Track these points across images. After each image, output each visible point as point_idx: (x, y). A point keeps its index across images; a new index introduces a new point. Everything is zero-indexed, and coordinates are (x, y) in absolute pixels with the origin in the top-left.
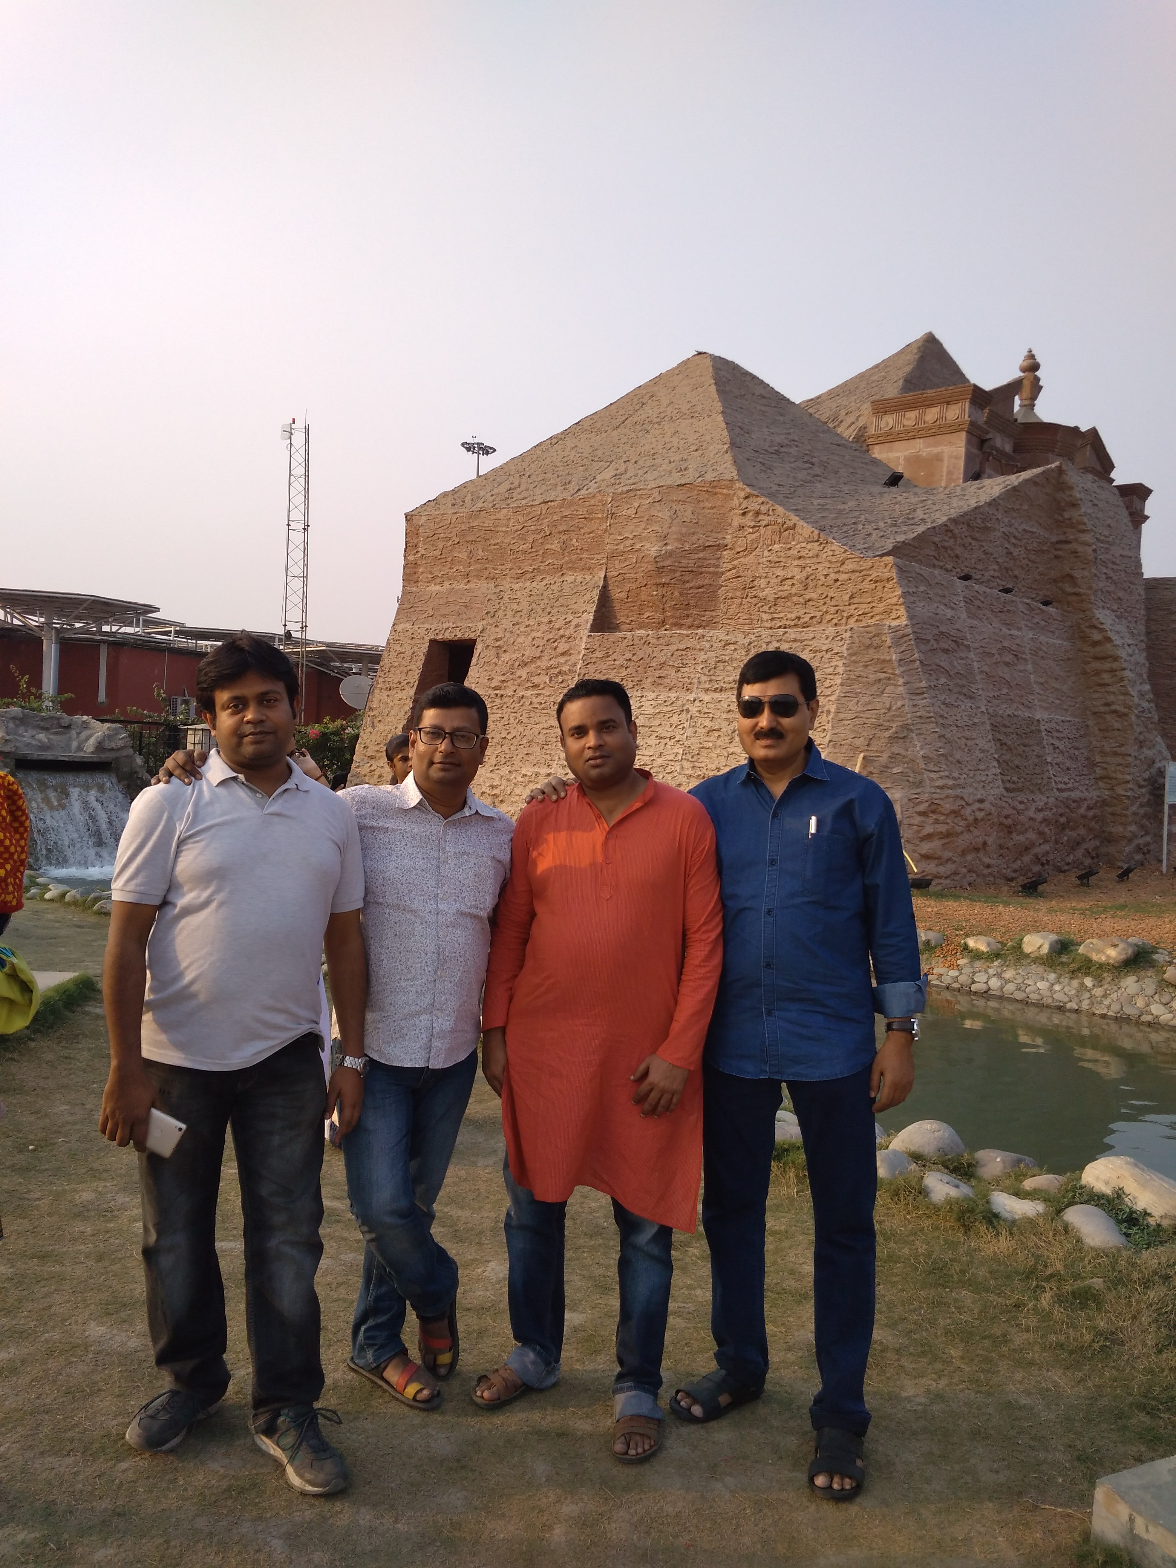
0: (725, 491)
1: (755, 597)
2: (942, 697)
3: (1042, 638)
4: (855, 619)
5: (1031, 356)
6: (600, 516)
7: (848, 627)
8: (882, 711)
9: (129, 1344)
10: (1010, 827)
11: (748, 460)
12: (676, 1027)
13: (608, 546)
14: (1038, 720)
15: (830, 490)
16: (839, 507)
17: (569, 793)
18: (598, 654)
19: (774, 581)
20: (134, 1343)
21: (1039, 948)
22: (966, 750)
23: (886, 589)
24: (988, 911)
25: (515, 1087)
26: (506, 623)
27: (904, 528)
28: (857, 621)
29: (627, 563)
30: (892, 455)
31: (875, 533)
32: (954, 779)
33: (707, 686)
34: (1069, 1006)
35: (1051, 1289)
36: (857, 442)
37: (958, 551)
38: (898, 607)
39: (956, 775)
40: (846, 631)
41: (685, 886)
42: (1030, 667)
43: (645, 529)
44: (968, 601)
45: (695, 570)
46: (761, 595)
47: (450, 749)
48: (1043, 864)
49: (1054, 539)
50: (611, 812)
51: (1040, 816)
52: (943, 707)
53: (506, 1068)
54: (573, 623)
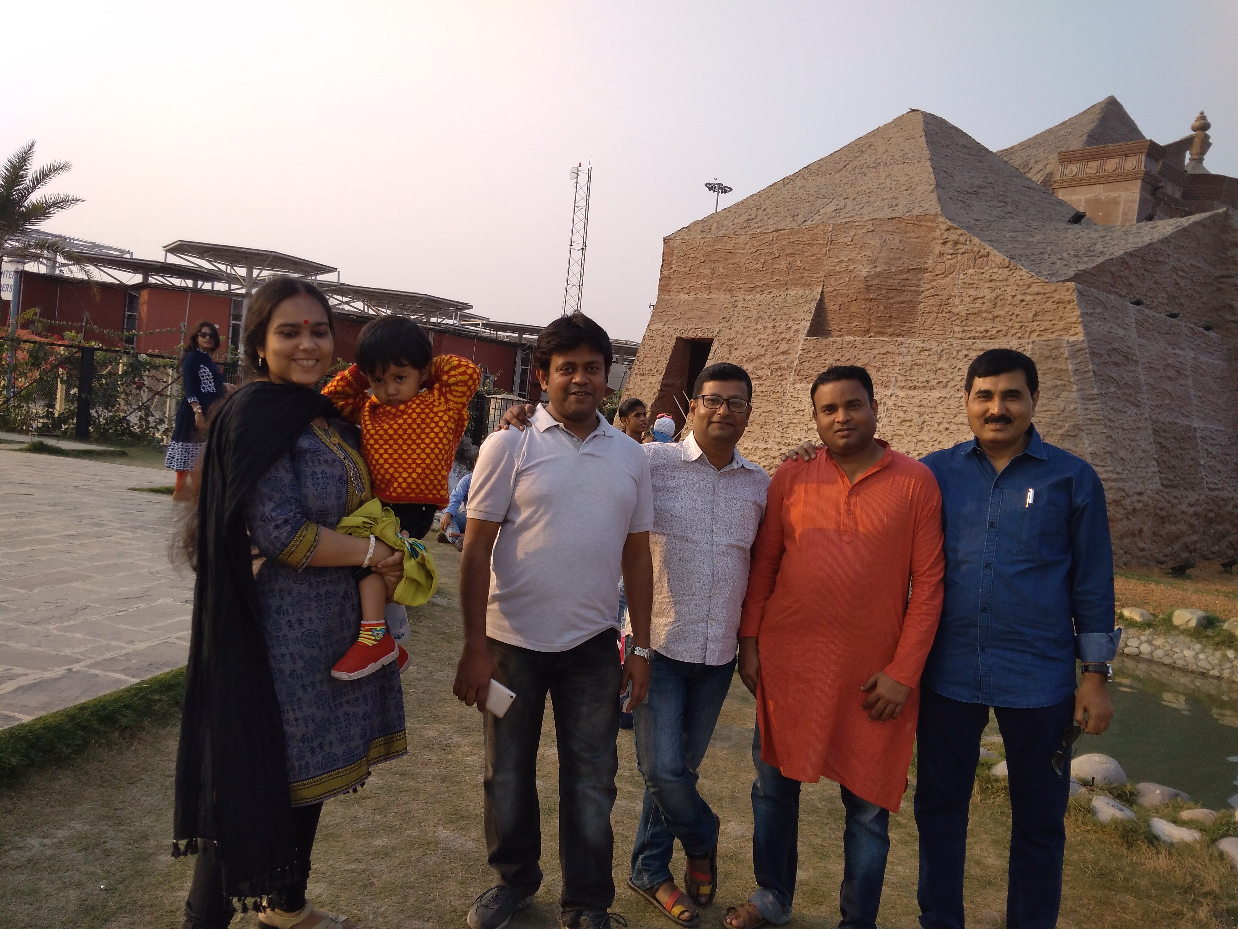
0: (929, 224)
1: (950, 312)
2: (1111, 404)
3: (1203, 358)
4: (1037, 334)
5: (1202, 117)
6: (821, 242)
7: (1031, 340)
8: (1057, 412)
9: (467, 846)
10: (1163, 518)
11: (950, 198)
12: (901, 651)
13: (826, 267)
14: (1195, 429)
15: (1020, 225)
16: (1028, 239)
17: (818, 455)
18: (812, 354)
19: (967, 299)
20: (470, 846)
21: (1187, 622)
22: (1130, 450)
23: (1066, 310)
24: (1142, 587)
25: (766, 686)
26: (738, 327)
27: (1086, 259)
28: (1039, 335)
29: (842, 281)
30: (1074, 198)
31: (1059, 262)
32: (1118, 473)
33: (903, 384)
34: (1211, 673)
35: (1208, 905)
36: (1044, 186)
37: (1132, 280)
38: (1076, 325)
39: (1119, 470)
40: (1028, 344)
41: (914, 537)
42: (1190, 382)
43: (858, 254)
44: (1138, 323)
45: (898, 288)
46: (954, 311)
47: (727, 412)
48: (1190, 552)
49: (1218, 274)
50: (854, 473)
51: (1191, 510)
52: (1111, 412)
53: (759, 671)
54: (793, 329)
